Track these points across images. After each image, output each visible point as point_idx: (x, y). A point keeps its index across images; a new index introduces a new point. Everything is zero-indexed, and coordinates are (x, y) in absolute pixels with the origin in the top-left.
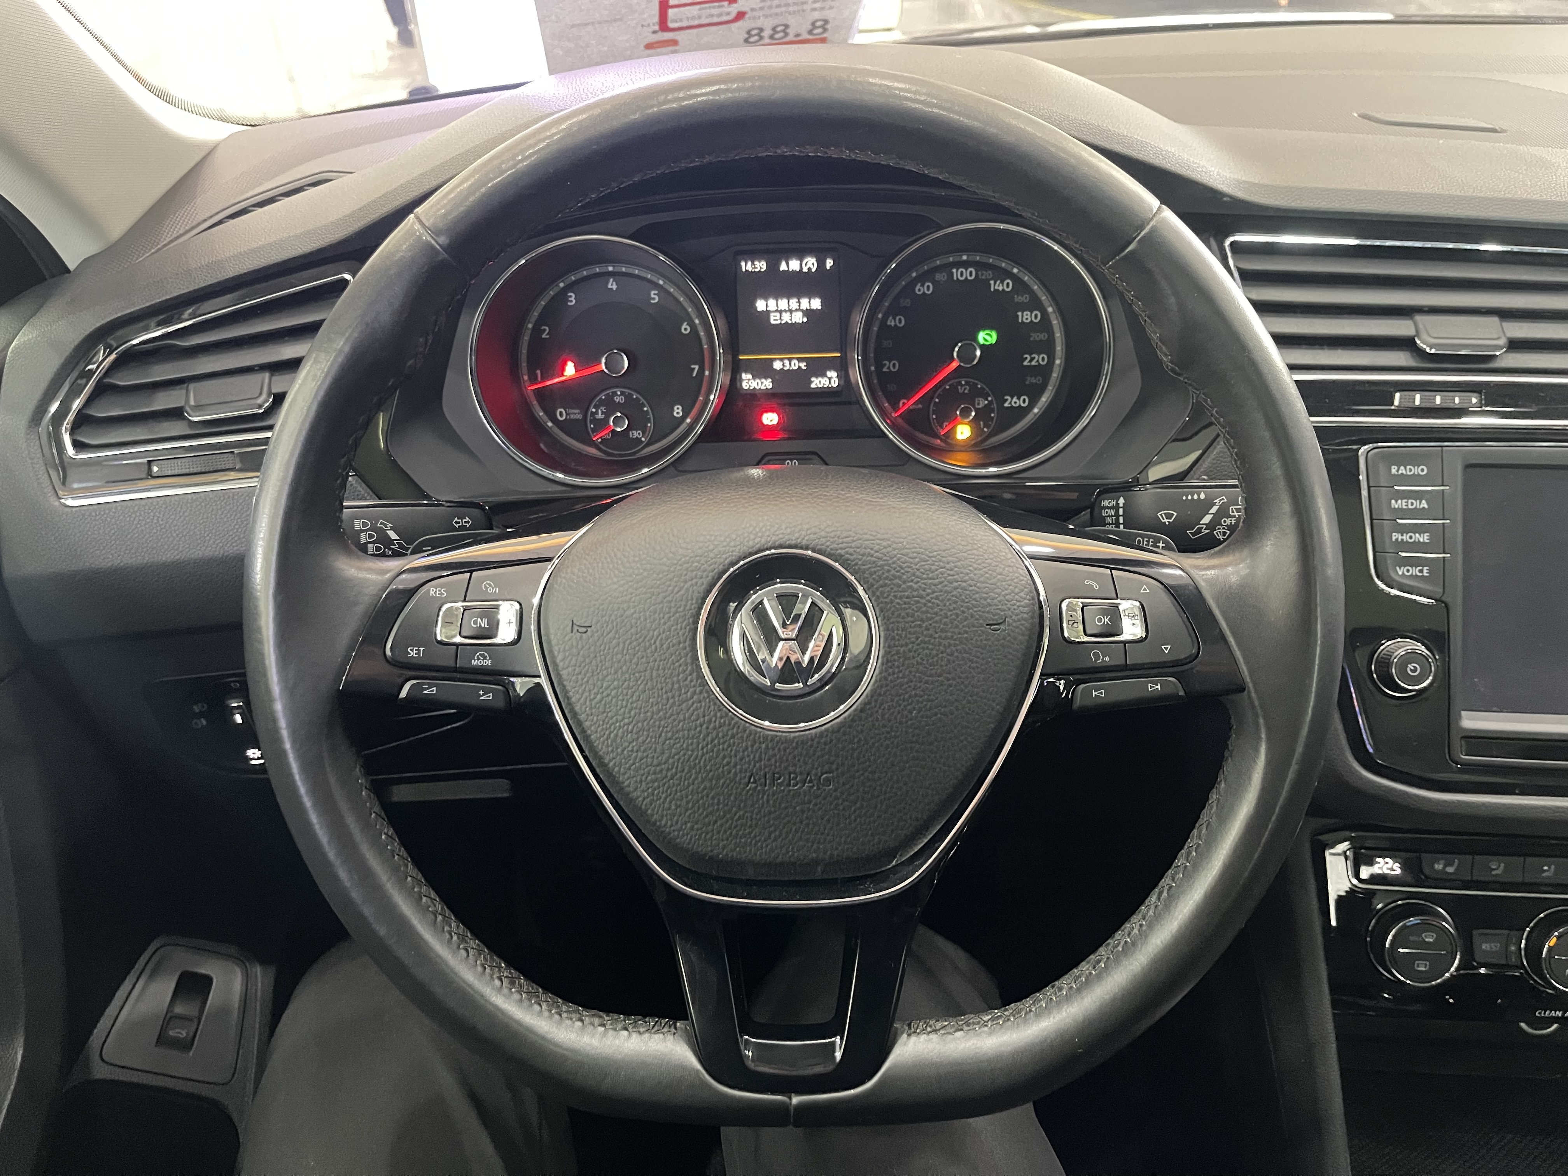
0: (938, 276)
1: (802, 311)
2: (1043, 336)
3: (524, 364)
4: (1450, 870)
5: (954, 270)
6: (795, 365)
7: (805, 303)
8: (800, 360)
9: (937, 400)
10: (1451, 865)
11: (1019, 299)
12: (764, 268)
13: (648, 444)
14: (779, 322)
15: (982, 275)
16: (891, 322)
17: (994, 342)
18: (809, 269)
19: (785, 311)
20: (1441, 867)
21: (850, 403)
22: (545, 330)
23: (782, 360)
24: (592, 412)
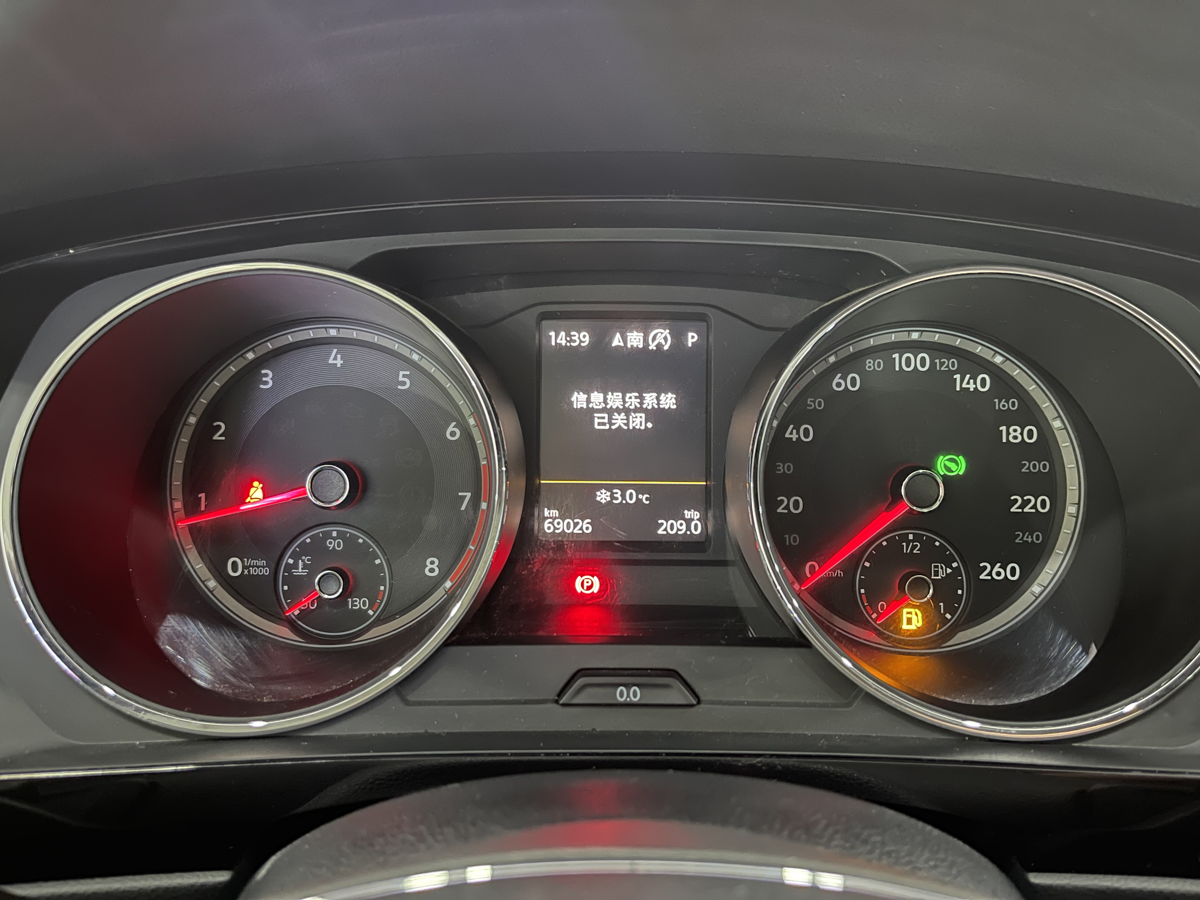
0: (870, 364)
1: (645, 411)
2: (1042, 467)
3: (177, 483)
5: (896, 356)
6: (631, 497)
7: (650, 400)
8: (640, 490)
9: (867, 564)
11: (1001, 405)
12: (587, 340)
13: (380, 621)
14: (607, 427)
15: (942, 364)
16: (791, 434)
17: (961, 473)
18: (659, 346)
19: (618, 411)
21: (724, 563)
22: (219, 427)
23: (609, 488)
24: (287, 564)
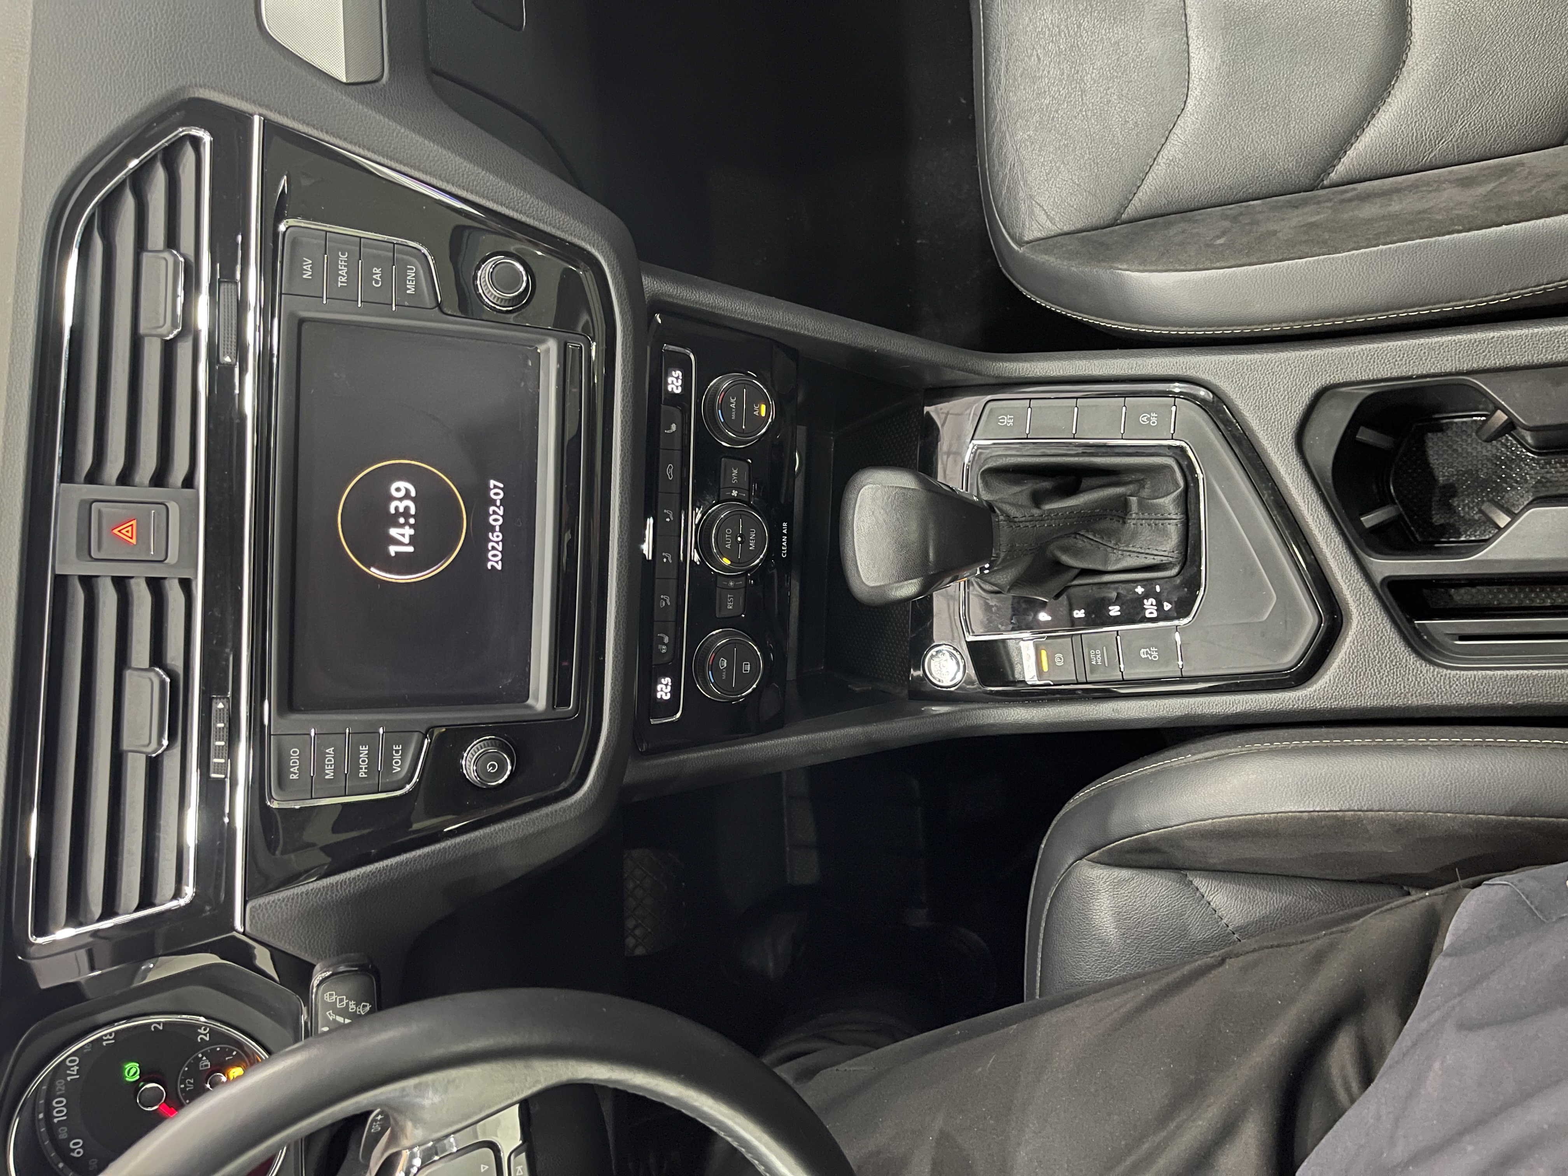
0: (62, 1136)
4: (666, 640)
5: (56, 1120)
10: (663, 638)
17: (137, 1064)
20: (664, 647)
